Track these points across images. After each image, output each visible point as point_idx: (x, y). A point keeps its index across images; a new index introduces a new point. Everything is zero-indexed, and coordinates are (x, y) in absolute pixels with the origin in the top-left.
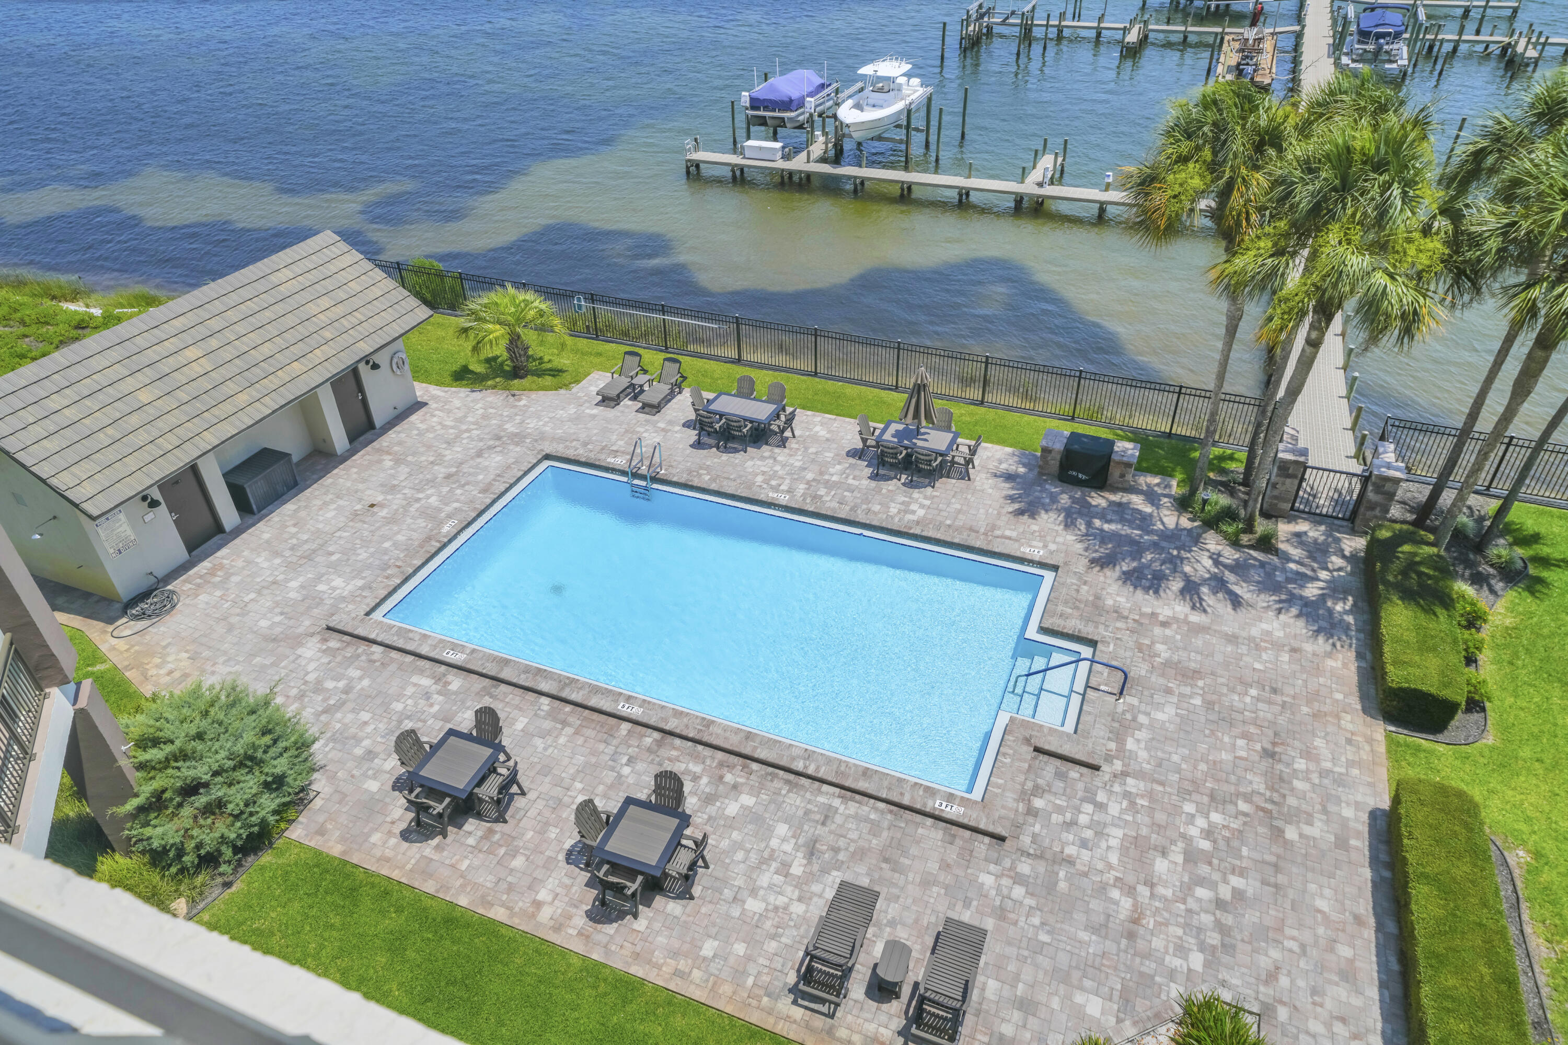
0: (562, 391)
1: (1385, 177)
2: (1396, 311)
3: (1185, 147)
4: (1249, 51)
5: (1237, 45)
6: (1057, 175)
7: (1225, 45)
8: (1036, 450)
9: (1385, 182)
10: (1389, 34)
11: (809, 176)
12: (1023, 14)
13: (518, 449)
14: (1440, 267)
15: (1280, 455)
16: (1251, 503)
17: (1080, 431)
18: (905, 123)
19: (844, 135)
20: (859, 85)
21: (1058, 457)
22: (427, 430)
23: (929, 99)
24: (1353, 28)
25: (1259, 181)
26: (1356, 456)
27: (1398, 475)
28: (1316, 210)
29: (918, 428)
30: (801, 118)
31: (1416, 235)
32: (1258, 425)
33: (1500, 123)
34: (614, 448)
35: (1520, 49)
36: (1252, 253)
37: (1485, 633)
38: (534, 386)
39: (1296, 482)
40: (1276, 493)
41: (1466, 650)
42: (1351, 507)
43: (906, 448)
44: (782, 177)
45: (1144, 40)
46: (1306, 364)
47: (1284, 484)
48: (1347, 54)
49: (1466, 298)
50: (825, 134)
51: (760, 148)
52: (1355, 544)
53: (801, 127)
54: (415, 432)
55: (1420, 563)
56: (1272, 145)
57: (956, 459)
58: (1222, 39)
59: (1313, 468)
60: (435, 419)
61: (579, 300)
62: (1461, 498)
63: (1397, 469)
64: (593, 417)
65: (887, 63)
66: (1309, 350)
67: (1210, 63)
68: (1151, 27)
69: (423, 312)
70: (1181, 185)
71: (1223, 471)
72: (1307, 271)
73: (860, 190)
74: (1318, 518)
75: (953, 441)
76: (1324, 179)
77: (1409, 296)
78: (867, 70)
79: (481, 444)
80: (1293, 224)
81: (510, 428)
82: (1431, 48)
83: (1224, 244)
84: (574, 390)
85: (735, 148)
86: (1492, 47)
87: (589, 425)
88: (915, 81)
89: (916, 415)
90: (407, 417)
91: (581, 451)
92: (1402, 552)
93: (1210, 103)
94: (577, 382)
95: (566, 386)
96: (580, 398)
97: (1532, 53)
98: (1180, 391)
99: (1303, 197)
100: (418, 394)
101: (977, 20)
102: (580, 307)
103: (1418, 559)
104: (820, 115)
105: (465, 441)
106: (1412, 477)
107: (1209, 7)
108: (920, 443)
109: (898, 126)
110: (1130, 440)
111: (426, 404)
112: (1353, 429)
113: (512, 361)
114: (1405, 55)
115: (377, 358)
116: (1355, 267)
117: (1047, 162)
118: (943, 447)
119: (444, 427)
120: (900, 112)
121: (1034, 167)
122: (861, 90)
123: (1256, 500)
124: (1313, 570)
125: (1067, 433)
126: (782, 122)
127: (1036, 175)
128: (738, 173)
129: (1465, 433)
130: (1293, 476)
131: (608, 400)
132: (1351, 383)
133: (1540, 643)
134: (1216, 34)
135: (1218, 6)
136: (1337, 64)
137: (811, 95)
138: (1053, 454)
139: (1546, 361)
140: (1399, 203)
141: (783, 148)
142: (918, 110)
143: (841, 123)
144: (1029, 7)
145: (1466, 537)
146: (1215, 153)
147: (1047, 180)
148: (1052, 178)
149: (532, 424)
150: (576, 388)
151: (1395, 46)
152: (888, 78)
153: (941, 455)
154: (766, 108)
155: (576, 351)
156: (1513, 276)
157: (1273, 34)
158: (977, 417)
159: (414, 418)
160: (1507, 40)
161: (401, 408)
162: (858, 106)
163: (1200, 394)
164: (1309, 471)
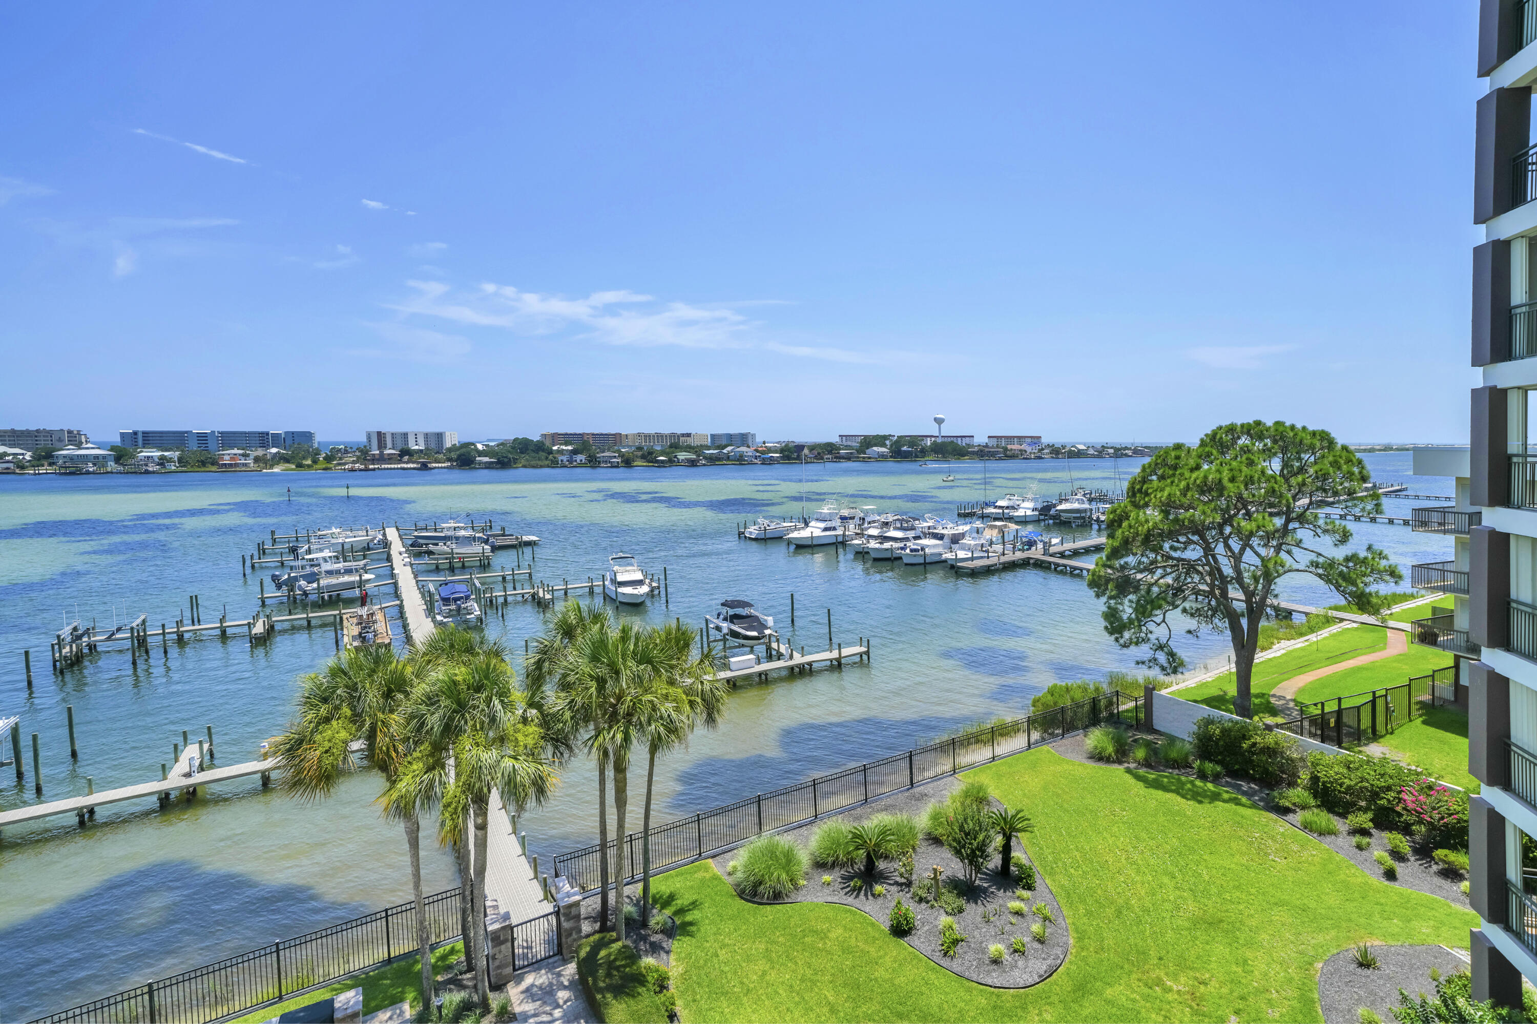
1: (485, 694)
2: (527, 782)
3: (325, 709)
4: (366, 624)
5: (355, 620)
7: (345, 622)
9: (486, 697)
10: (462, 598)
12: (132, 629)
14: (542, 743)
15: (490, 928)
16: (480, 986)
17: (293, 1008)
23: (15, 729)
24: (437, 597)
25: (396, 719)
26: (546, 898)
27: (578, 898)
28: (446, 729)
31: (520, 726)
32: (464, 911)
33: (542, 643)
35: (541, 595)
36: (410, 776)
37: (672, 990)
39: (509, 944)
40: (497, 963)
41: (666, 1010)
42: (556, 941)
45: (271, 630)
46: (482, 845)
47: (500, 952)
48: (439, 614)
49: (566, 755)
52: (570, 970)
55: (615, 960)
56: (399, 691)
58: (341, 619)
59: (517, 926)
62: (619, 895)
63: (575, 894)
66: (480, 833)
67: (336, 637)
68: (274, 619)
70: (330, 740)
71: (450, 967)
72: (458, 775)
74: (536, 966)
76: (445, 707)
77: (531, 768)
80: (432, 744)
82: (491, 601)
83: (383, 776)
86: (526, 596)
92: (601, 959)
93: (336, 672)
97: (548, 596)
98: (387, 914)
99: (434, 720)
101: (73, 641)
103: (612, 957)
106: (586, 894)
107: (323, 598)
110: (350, 988)
112: (536, 877)
114: (477, 609)
116: (489, 760)
117: (191, 752)
121: (176, 760)
123: (483, 980)
124: (551, 1014)
127: (180, 768)
129: (603, 846)
130: (506, 941)
132: (522, 841)
134: (335, 616)
135: (330, 596)
136: (434, 620)
139: (625, 779)
140: (500, 707)
144: (139, 621)
145: (634, 920)
146: (353, 709)
147: (194, 770)
148: (201, 765)
151: (469, 604)
156: (586, 733)
157: (380, 609)
160: (532, 591)
163: (402, 909)
164: (515, 929)
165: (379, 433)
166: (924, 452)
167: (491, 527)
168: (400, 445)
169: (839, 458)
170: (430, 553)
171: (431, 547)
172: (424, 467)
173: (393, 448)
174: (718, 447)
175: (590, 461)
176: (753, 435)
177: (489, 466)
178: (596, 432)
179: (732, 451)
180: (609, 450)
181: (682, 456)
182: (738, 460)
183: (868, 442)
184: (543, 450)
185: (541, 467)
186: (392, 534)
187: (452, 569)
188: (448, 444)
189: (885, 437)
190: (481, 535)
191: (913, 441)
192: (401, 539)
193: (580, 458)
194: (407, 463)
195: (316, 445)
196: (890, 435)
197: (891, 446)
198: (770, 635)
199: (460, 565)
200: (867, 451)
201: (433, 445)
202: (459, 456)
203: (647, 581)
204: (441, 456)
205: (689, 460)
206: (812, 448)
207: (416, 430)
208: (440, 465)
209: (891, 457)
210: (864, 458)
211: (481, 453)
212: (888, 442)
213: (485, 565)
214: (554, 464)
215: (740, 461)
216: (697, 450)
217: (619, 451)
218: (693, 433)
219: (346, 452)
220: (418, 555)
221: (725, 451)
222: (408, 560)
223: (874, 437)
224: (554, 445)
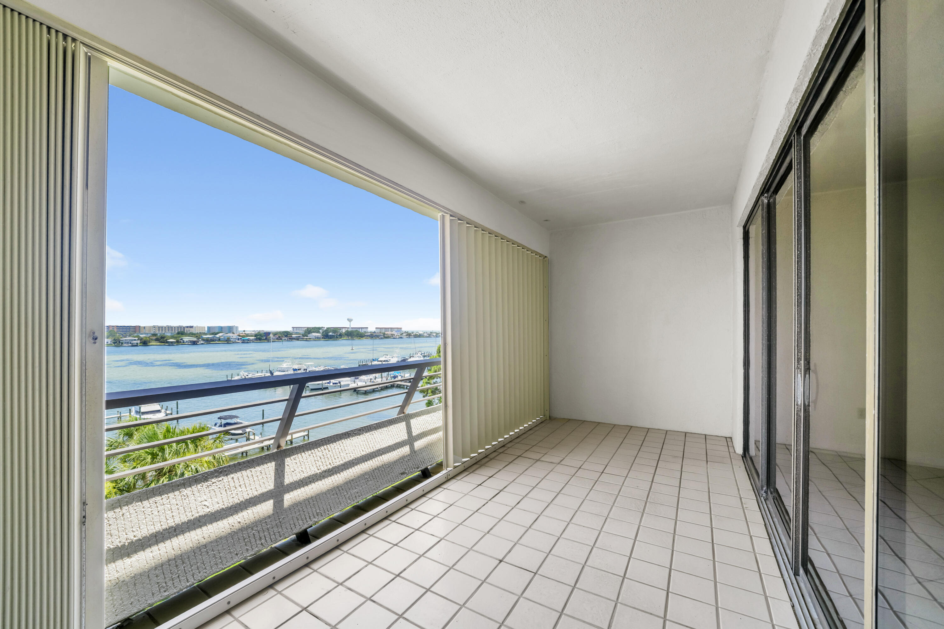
166: (341, 336)
169: (292, 339)
174: (212, 334)
175: (114, 343)
176: (237, 328)
178: (119, 325)
179: (222, 336)
180: (130, 336)
181: (186, 339)
182: (226, 341)
183: (309, 331)
189: (319, 328)
191: (335, 330)
196: (322, 327)
197: (323, 332)
198: (249, 432)
200: (309, 335)
203: (163, 411)
205: (191, 341)
206: (275, 334)
209: (322, 338)
210: (307, 339)
212: (321, 331)
215: (228, 341)
216: (198, 336)
217: (138, 336)
218: (195, 325)
221: (217, 336)
223: (313, 328)
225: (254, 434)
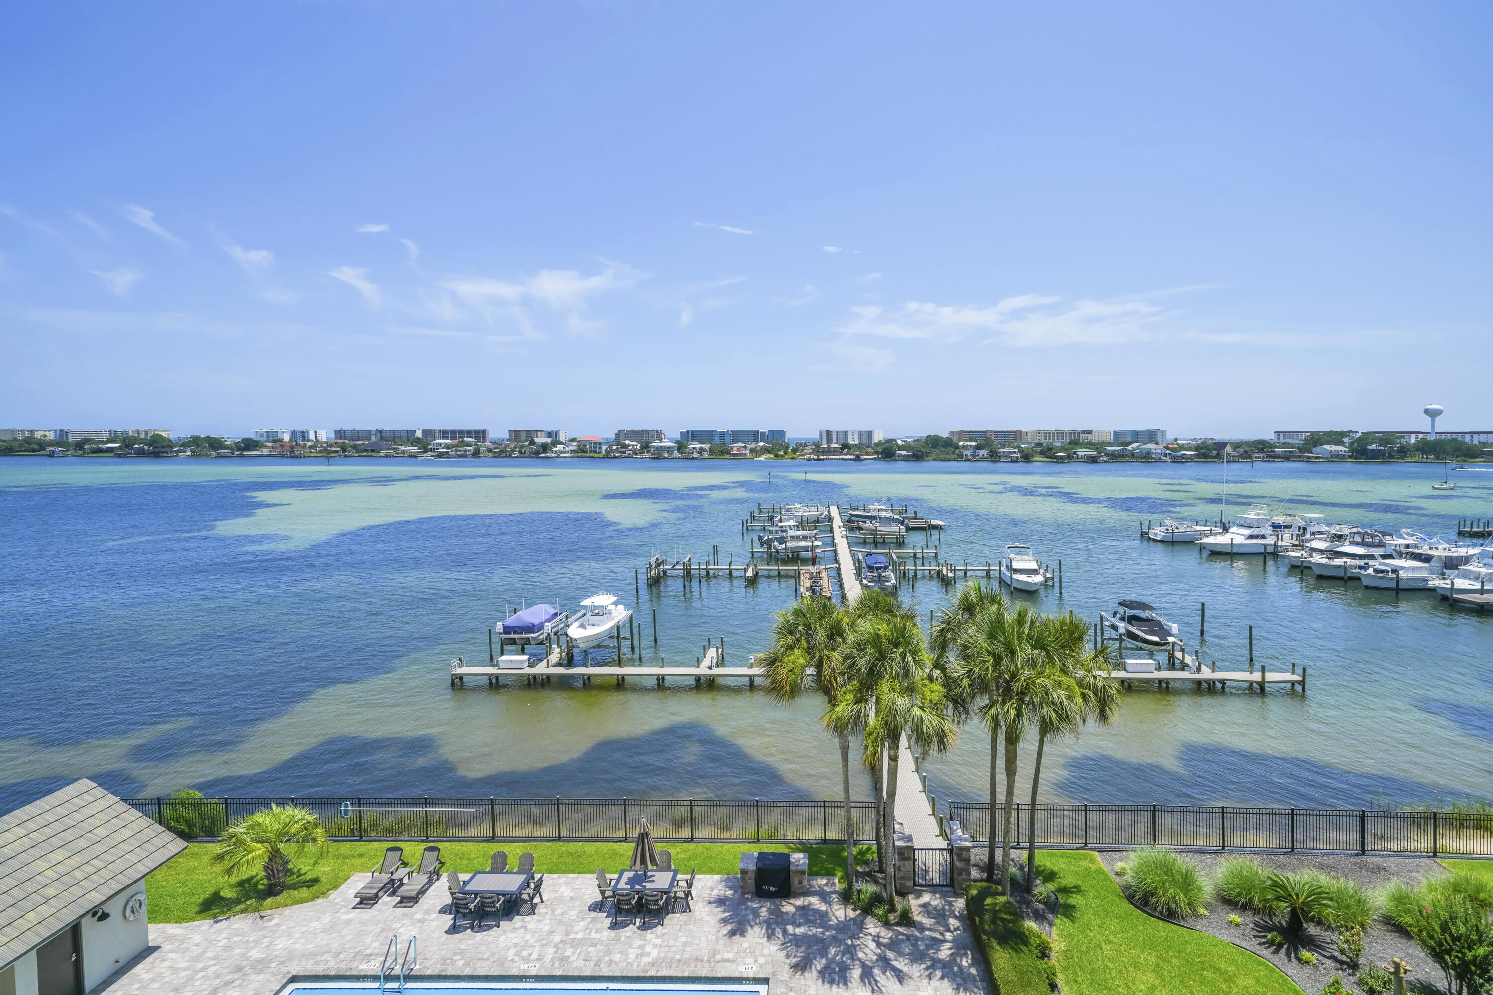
0: (319, 901)
1: (901, 650)
2: (931, 730)
3: (790, 639)
4: (815, 579)
5: (808, 576)
6: (720, 662)
7: (802, 576)
8: (736, 873)
9: (902, 653)
10: (882, 568)
11: (549, 677)
12: (684, 563)
13: (261, 977)
14: (945, 700)
15: (897, 843)
16: (888, 886)
17: (765, 850)
18: (616, 634)
19: (573, 646)
20: (583, 612)
21: (753, 876)
22: (153, 980)
23: (631, 618)
24: (864, 565)
25: (836, 656)
26: (941, 835)
27: (968, 844)
28: (871, 672)
29: (645, 873)
30: (541, 637)
31: (927, 682)
32: (878, 823)
33: (947, 615)
34: (368, 952)
35: (945, 572)
36: (844, 703)
37: (1053, 961)
38: (289, 901)
39: (912, 862)
40: (901, 874)
41: (1047, 978)
42: (949, 875)
43: (638, 893)
44: (529, 680)
45: (757, 575)
46: (893, 773)
47: (904, 866)
48: (865, 578)
49: (964, 717)
50: (560, 646)
51: (511, 661)
52: (960, 904)
53: (542, 643)
54: (137, 986)
55: (1000, 911)
56: (839, 635)
57: (678, 894)
58: (799, 573)
59: (918, 849)
60: (166, 964)
61: (346, 806)
62: (1006, 855)
63: (966, 840)
64: (349, 922)
65: (601, 597)
66: (892, 763)
67: (796, 587)
68: (759, 567)
69: (179, 844)
70: (793, 663)
71: (866, 863)
72: (878, 712)
73: (588, 683)
74: (932, 889)
75: (674, 878)
76: (870, 654)
77: (935, 720)
78: (587, 602)
79: (218, 981)
80: (861, 682)
81: (255, 954)
82: (904, 573)
83: (826, 698)
84: (332, 897)
85: (492, 662)
86: (932, 572)
87: (344, 932)
88: (621, 607)
89: (643, 861)
90: (131, 969)
91: (332, 964)
92: (988, 905)
93: (798, 613)
94: (336, 887)
95: (324, 894)
96: (337, 904)
97: (950, 575)
98: (825, 805)
99: (863, 663)
100: (150, 938)
101: (656, 567)
102: (346, 812)
103: (997, 908)
104: (555, 634)
105: (197, 983)
106: (976, 844)
107: (789, 556)
108: (649, 885)
109: (612, 637)
110: (800, 851)
111: (157, 948)
112: (933, 814)
113: (269, 879)
114: (893, 578)
115: (106, 909)
116: (902, 705)
117: (712, 653)
118: (666, 886)
119: (174, 970)
120: (612, 628)
121: (704, 656)
122: (584, 615)
123: (891, 884)
124: (942, 934)
125: (756, 854)
126: (527, 641)
127: (706, 662)
128: (494, 681)
129: (993, 806)
130: (908, 859)
131: (366, 901)
132: (923, 780)
133: (1085, 958)
134: (796, 570)
135: (793, 555)
136: (861, 583)
137: (548, 621)
138: (749, 874)
139: (1016, 751)
140: (912, 663)
141: (529, 659)
142: (624, 625)
143: (571, 638)
144: (687, 559)
145: (1018, 883)
146: (808, 642)
147: (714, 665)
148: (717, 663)
149: (281, 944)
150: (333, 895)
151: (887, 573)
152: (602, 607)
153: (666, 893)
154: (515, 632)
155: (338, 857)
156: (982, 701)
157: (825, 569)
158: (690, 853)
159: (139, 969)
160: (937, 568)
161: (123, 961)
162: (582, 626)
163: (835, 805)
164: (916, 852)
165: (828, 431)
166: (1404, 452)
167: (906, 511)
168: (841, 441)
169: (1273, 457)
170: (860, 528)
171: (861, 524)
172: (858, 459)
173: (837, 443)
174: (1122, 444)
175: (991, 456)
176: (1163, 432)
177: (906, 459)
178: (998, 429)
179: (1137, 449)
180: (1009, 446)
181: (1082, 452)
182: (1144, 457)
183: (1316, 439)
184: (951, 446)
185: (949, 460)
186: (834, 511)
187: (876, 544)
188: (876, 440)
189: (1343, 434)
190: (898, 517)
191: (1386, 438)
192: (840, 516)
193: (983, 453)
194: (846, 455)
195: (787, 441)
196: (1351, 431)
197: (1352, 444)
198: (1174, 643)
199: (882, 540)
200: (1314, 450)
201: (865, 441)
202: (884, 450)
203: (1042, 571)
204: (870, 450)
205: (1088, 457)
206: (1237, 446)
207: (853, 429)
208: (869, 457)
209: (1350, 457)
210: (1309, 458)
211: (900, 448)
212: (1346, 440)
213: (900, 543)
214: (960, 458)
215: (1147, 458)
216: (1099, 447)
217: (1019, 447)
218: (1095, 429)
219: (806, 446)
220: (852, 529)
221: (1129, 448)
222: (844, 533)
223: (1325, 433)
224: (960, 441)
225: (1183, 650)
